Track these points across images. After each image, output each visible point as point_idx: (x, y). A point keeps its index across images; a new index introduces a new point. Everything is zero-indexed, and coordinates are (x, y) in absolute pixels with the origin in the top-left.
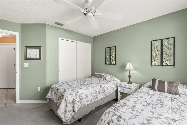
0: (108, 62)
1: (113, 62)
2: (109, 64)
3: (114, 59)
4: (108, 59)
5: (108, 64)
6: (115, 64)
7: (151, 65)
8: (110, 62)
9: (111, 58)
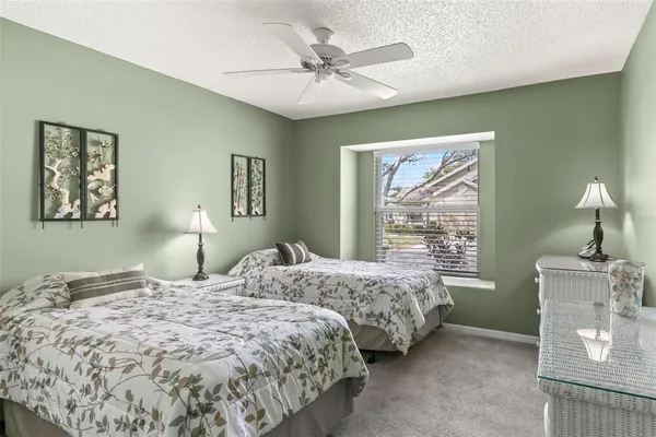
0: (66, 209)
1: (104, 209)
2: (77, 215)
3: (107, 191)
4: (66, 193)
5: (68, 218)
6: (117, 218)
7: (233, 215)
8: (83, 207)
9: (91, 186)
